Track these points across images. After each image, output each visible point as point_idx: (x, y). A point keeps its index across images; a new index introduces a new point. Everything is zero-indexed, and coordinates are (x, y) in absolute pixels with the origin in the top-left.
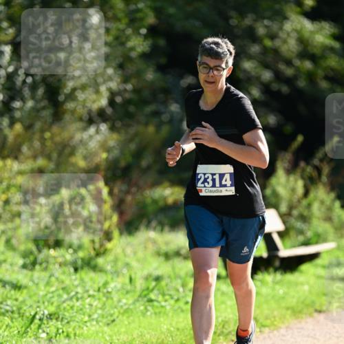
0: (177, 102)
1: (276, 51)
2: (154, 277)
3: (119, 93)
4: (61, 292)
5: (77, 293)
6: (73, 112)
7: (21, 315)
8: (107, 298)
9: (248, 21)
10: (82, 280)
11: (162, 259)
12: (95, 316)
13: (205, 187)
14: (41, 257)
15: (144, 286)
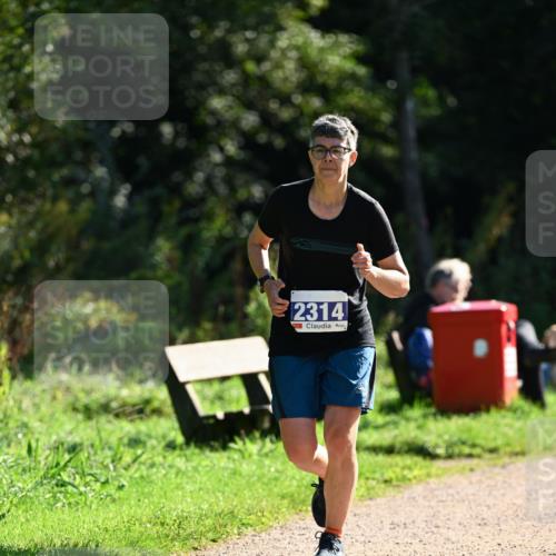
0: (102, 162)
1: (263, 81)
2: (66, 446)
3: (10, 149)
11: (80, 417)
13: (306, 320)
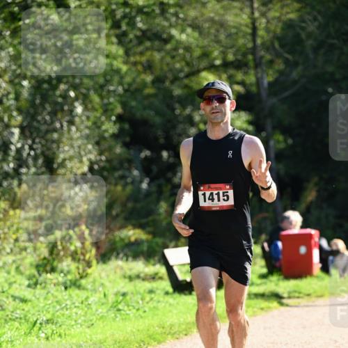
2: (121, 293)
3: (96, 163)
4: (55, 304)
5: (67, 305)
7: (27, 321)
8: (88, 308)
10: (70, 295)
12: (80, 321)
14: (41, 279)
15: (114, 300)
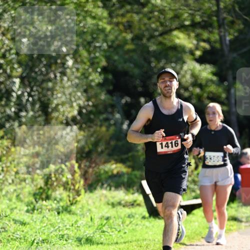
0: (118, 112)
2: (105, 217)
3: (84, 107)
4: (49, 226)
5: (59, 227)
6: (57, 118)
7: (26, 241)
8: (77, 230)
9: (161, 64)
10: (62, 219)
11: (110, 207)
14: (38, 205)
15: (99, 223)
